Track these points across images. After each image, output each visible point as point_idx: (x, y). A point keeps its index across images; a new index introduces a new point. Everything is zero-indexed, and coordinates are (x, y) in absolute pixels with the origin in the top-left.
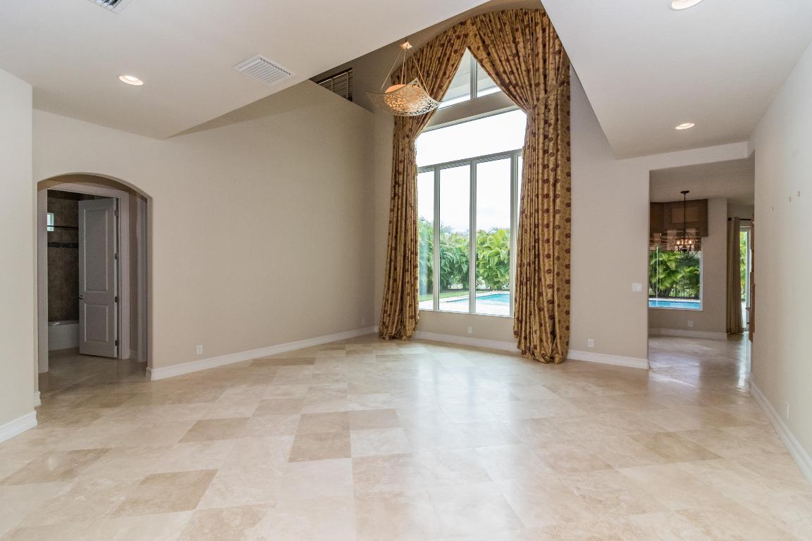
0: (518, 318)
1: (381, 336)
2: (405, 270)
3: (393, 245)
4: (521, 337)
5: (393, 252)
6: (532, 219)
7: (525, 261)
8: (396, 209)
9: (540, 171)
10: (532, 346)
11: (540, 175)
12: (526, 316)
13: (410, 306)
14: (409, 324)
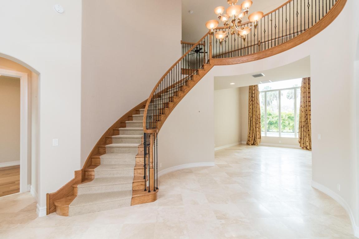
0: (300, 138)
1: (248, 144)
2: (256, 124)
3: (251, 116)
4: (301, 143)
5: (251, 118)
6: (305, 108)
7: (303, 121)
8: (252, 105)
9: (307, 94)
10: (306, 146)
11: (307, 96)
12: (303, 137)
13: (259, 135)
14: (258, 140)
